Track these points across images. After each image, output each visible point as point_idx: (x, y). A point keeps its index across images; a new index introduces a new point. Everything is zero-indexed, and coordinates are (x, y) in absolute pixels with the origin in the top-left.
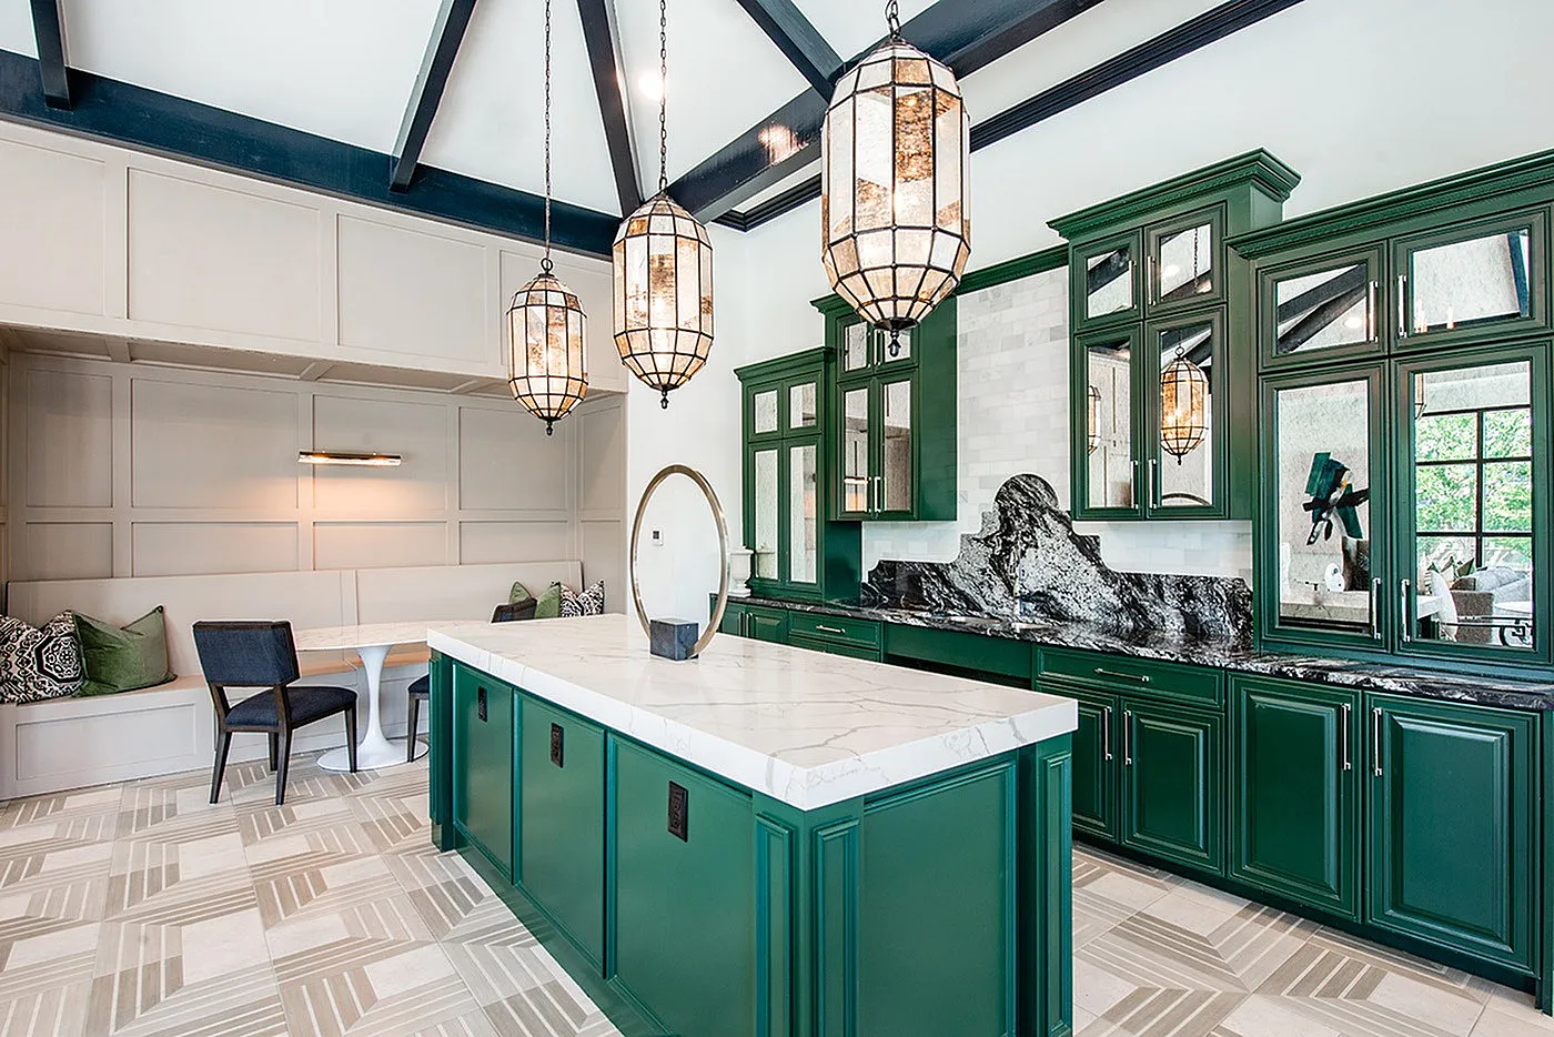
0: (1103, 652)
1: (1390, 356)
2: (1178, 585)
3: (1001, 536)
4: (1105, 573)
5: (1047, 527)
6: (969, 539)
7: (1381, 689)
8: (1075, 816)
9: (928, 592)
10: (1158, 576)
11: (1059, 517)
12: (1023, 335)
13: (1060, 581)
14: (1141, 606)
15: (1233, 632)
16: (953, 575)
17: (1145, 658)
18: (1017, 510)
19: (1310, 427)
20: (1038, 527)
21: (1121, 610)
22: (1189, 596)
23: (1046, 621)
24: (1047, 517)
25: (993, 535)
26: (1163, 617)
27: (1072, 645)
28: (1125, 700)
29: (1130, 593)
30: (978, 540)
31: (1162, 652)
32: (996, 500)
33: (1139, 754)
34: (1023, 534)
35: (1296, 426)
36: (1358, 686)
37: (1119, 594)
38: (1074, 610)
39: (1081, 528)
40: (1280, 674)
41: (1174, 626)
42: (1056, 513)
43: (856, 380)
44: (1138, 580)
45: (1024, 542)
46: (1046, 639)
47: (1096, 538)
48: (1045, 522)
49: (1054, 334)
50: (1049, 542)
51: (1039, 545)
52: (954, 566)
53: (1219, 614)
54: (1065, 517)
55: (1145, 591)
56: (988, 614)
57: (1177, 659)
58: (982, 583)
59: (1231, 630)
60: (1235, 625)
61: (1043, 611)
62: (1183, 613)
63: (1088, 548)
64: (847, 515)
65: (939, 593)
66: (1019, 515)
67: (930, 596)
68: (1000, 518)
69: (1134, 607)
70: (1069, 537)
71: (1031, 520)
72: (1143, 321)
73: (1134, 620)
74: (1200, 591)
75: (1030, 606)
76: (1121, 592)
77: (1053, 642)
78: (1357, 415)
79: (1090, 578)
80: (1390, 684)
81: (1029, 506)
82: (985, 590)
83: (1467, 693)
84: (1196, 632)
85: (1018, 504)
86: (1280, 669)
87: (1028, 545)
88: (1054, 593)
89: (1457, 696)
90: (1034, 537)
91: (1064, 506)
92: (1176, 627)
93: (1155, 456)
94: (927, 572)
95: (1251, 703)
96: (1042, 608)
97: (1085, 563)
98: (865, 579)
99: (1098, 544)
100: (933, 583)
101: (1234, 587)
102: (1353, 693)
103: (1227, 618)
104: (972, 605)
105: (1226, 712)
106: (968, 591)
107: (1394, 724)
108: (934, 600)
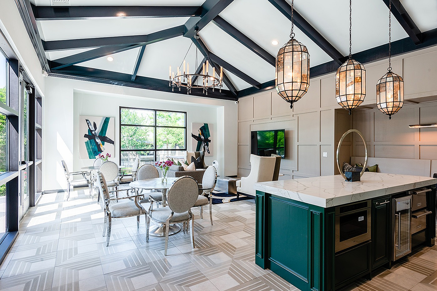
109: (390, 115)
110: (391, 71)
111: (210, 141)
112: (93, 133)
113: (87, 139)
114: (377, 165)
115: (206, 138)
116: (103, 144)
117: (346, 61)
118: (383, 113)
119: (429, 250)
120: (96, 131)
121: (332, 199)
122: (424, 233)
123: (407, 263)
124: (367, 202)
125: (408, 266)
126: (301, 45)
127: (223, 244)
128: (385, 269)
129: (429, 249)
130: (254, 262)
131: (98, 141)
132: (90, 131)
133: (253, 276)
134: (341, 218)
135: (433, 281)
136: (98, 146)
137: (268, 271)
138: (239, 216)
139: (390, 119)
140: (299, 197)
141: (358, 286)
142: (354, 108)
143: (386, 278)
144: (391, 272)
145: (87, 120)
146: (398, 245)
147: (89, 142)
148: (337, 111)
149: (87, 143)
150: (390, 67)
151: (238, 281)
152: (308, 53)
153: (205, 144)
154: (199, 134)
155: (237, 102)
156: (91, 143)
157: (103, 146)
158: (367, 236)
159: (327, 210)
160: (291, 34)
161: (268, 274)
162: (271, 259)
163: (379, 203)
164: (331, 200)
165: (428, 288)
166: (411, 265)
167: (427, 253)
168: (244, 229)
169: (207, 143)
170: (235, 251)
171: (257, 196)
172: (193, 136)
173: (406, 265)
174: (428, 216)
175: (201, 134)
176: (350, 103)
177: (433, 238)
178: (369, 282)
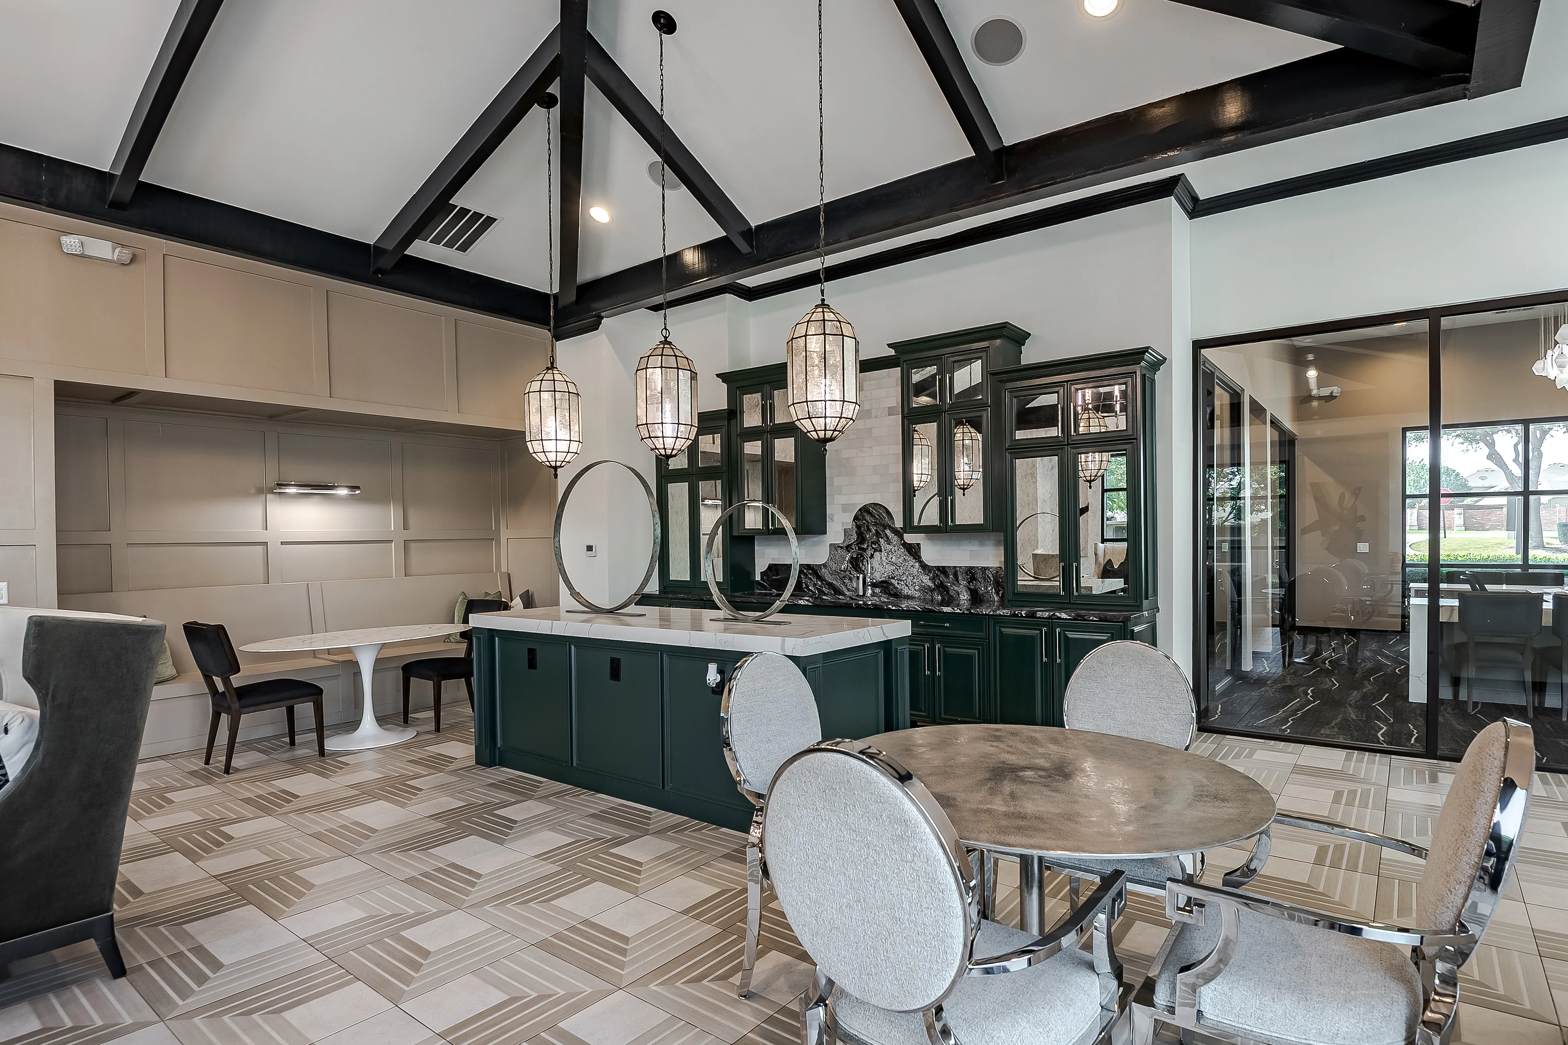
0: (923, 611)
1: (1068, 444)
2: (966, 572)
3: (857, 544)
4: (924, 566)
5: (888, 538)
6: (834, 547)
7: (1059, 618)
8: (912, 712)
9: (806, 584)
10: (955, 567)
11: (895, 531)
12: (871, 410)
13: (897, 573)
14: (946, 586)
15: (996, 599)
16: (824, 572)
17: (946, 613)
18: (868, 527)
19: (1031, 481)
20: (882, 538)
21: (934, 589)
22: (973, 579)
23: (888, 599)
24: (888, 532)
25: (852, 543)
26: (958, 592)
27: (905, 609)
28: (937, 638)
29: (939, 579)
30: (841, 547)
31: (956, 609)
32: (854, 520)
33: (944, 671)
34: (873, 543)
35: (1025, 480)
36: (1050, 618)
37: (933, 579)
38: (906, 591)
39: (909, 538)
40: (1015, 615)
41: (964, 597)
42: (893, 528)
43: (753, 434)
44: (943, 570)
45: (873, 548)
46: (890, 606)
47: (918, 545)
48: (886, 534)
49: (891, 412)
50: (889, 547)
51: (883, 549)
52: (825, 565)
53: (989, 589)
54: (899, 532)
55: (947, 577)
56: (850, 597)
57: (963, 612)
58: (845, 577)
59: (996, 598)
60: (998, 594)
61: (886, 593)
62: (969, 589)
63: (913, 551)
64: (746, 531)
65: (815, 585)
66: (870, 530)
67: (807, 587)
68: (856, 532)
69: (941, 588)
70: (902, 544)
71: (877, 533)
72: (945, 412)
73: (942, 596)
74: (979, 575)
75: (877, 590)
76: (934, 578)
77: (894, 608)
78: (1053, 475)
79: (915, 570)
80: (1064, 616)
81: (876, 524)
82: (847, 581)
83: (1095, 617)
84: (976, 598)
85: (868, 523)
86: (1014, 613)
87: (875, 550)
88: (893, 581)
89: (1091, 619)
90: (879, 545)
91: (899, 524)
92: (966, 598)
93: (952, 493)
94: (805, 571)
95: (1001, 632)
96: (885, 591)
97: (912, 561)
98: (758, 578)
99: (920, 548)
100: (810, 579)
101: (997, 572)
102: (1048, 622)
103: (994, 590)
104: (837, 591)
105: (989, 639)
106: (835, 582)
107: (1066, 636)
108: (811, 590)
109: (555, 469)
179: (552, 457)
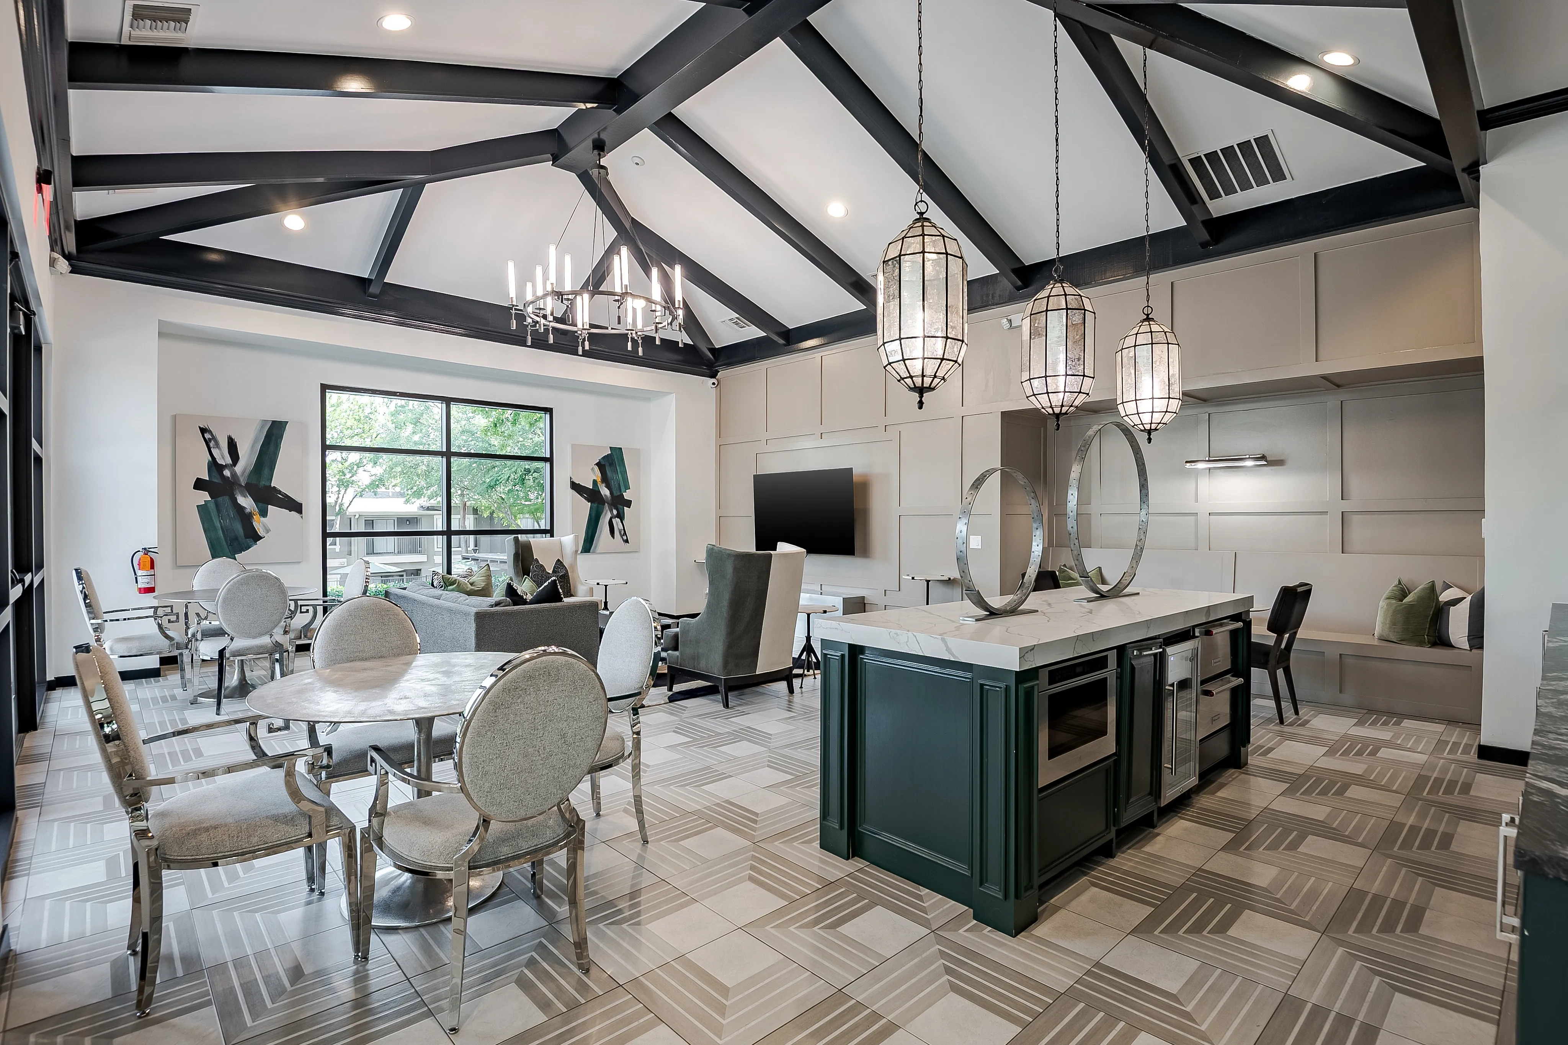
109: (1149, 432)
110: (1150, 316)
111: (628, 503)
112: (227, 473)
113: (204, 497)
114: (1100, 568)
115: (616, 493)
116: (264, 513)
117: (1048, 283)
118: (1133, 426)
119: (1237, 777)
120: (238, 469)
121: (1033, 649)
122: (1225, 735)
123: (1188, 811)
124: (1107, 656)
125: (1192, 816)
126: (943, 236)
127: (718, 805)
128: (1145, 828)
129: (1237, 775)
130: (817, 844)
131: (246, 502)
132: (215, 466)
133: (820, 879)
134: (1051, 697)
135: (1247, 843)
136: (246, 518)
137: (857, 864)
138: (748, 727)
139: (1149, 442)
140: (948, 650)
141: (1085, 874)
142: (1066, 413)
143: (1148, 849)
144: (1158, 834)
145: (203, 431)
146: (1172, 766)
147: (212, 506)
148: (1006, 416)
149: (203, 510)
150: (1148, 306)
151: (783, 896)
152: (963, 260)
153: (615, 512)
154: (595, 482)
155: (714, 380)
156: (218, 510)
157: (262, 519)
158: (1107, 745)
159: (1022, 676)
160: (916, 204)
161: (860, 870)
162: (865, 828)
163: (1140, 650)
164: (1031, 650)
165: (1239, 860)
166: (1197, 813)
167: (1232, 783)
168: (769, 761)
169: (621, 511)
170: (757, 821)
171: (826, 655)
172: (575, 486)
173: (1187, 815)
174: (1234, 691)
175: (599, 480)
176: (1056, 400)
177: (1244, 746)
178: (1113, 862)
179: (1146, 418)
